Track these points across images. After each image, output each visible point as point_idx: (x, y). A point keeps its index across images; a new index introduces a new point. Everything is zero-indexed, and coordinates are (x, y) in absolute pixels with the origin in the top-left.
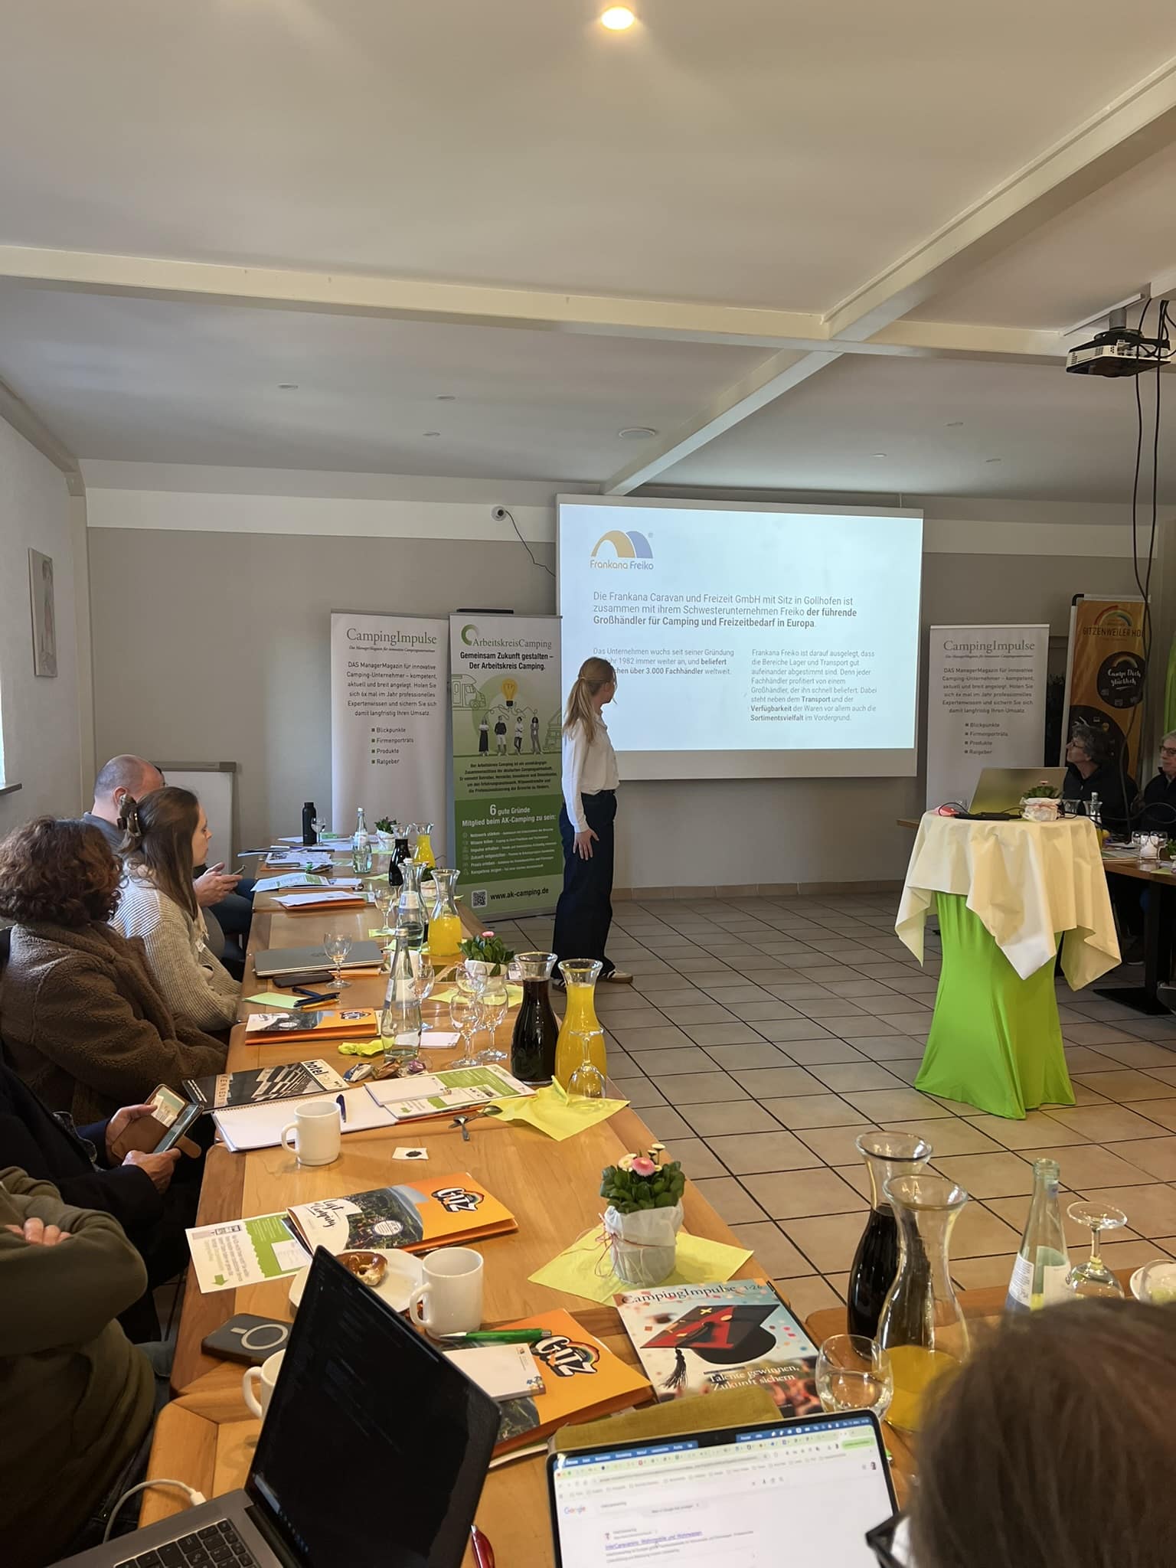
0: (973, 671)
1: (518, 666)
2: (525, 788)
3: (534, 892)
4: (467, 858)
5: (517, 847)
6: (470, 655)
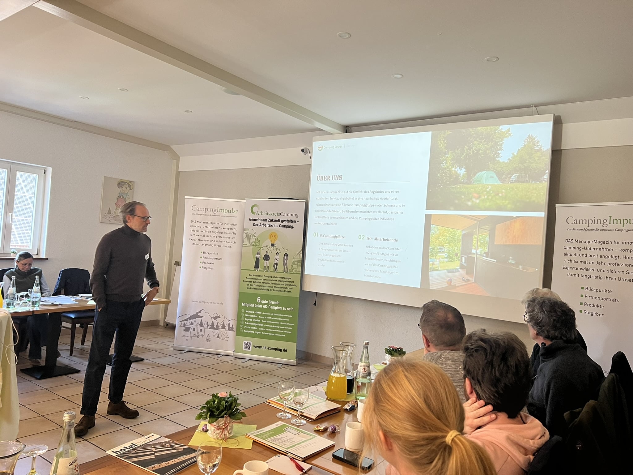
0: (589, 242)
1: (279, 226)
3: (279, 349)
4: (243, 323)
5: (271, 322)
6: (254, 220)
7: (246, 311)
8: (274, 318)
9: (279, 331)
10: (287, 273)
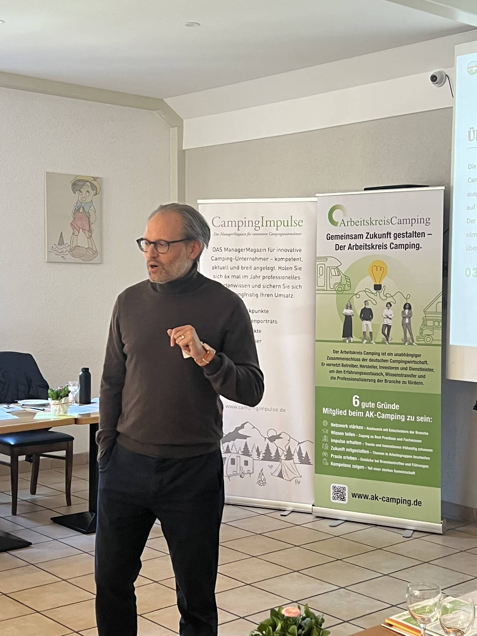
1: (388, 246)
2: (394, 382)
3: (403, 501)
4: (327, 448)
5: (384, 446)
6: (336, 236)
7: (332, 425)
8: (390, 438)
9: (403, 464)
10: (412, 344)
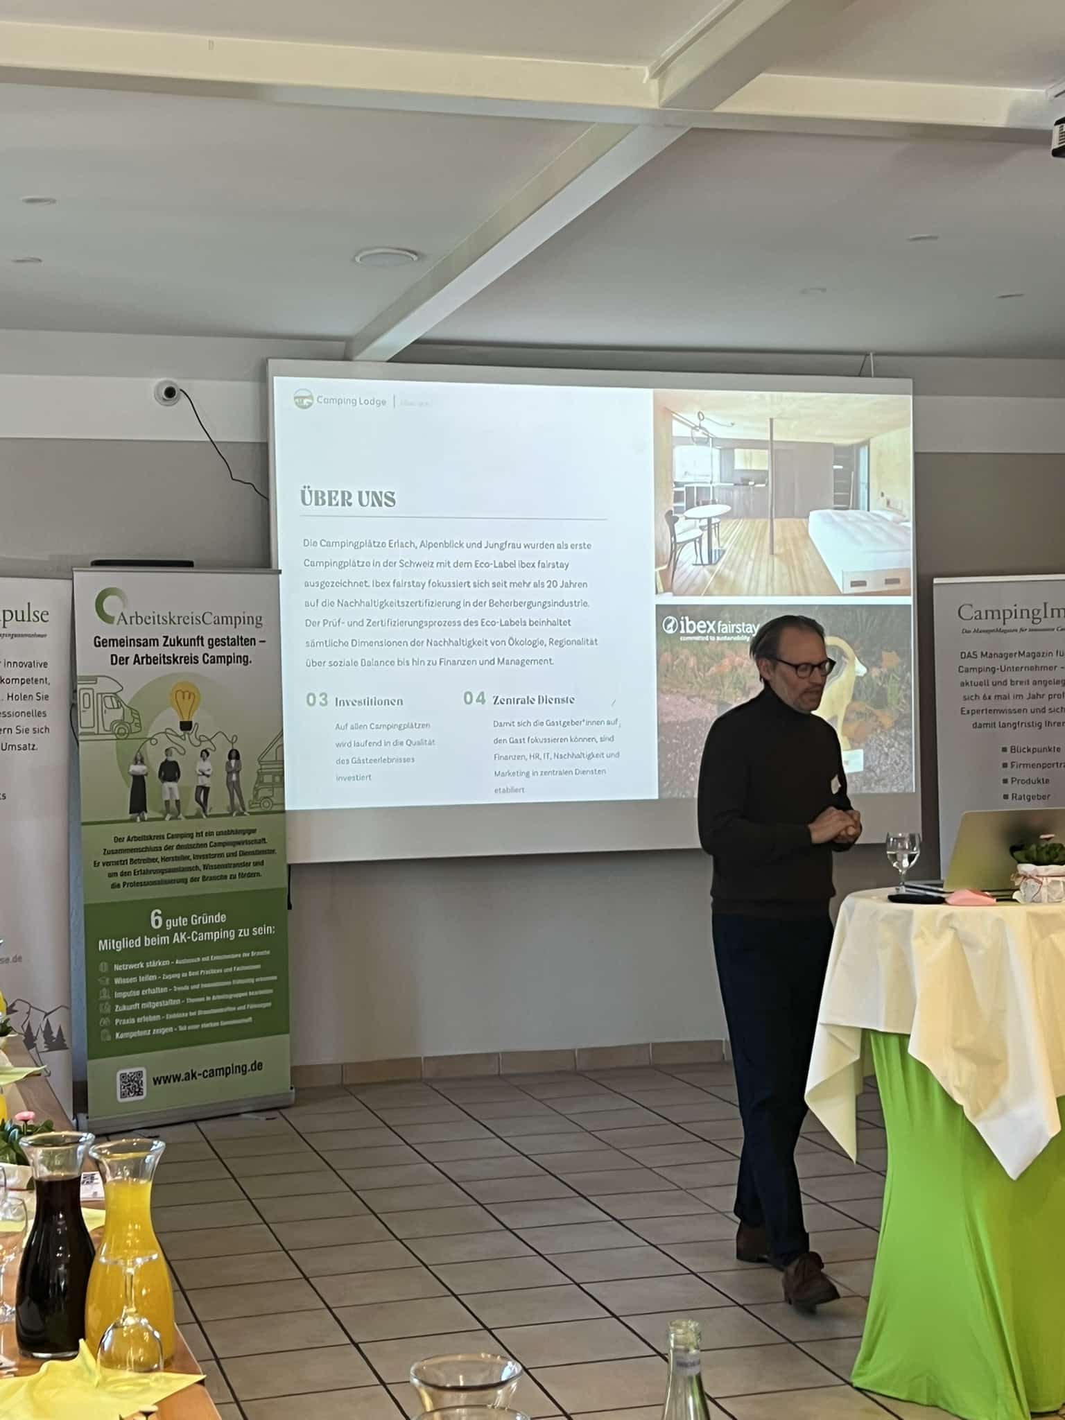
0: (1011, 655)
1: (200, 659)
2: (216, 878)
3: (237, 1069)
4: (108, 1010)
5: (203, 986)
6: (111, 642)
7: (117, 968)
8: (213, 971)
9: (234, 1009)
10: (242, 814)
